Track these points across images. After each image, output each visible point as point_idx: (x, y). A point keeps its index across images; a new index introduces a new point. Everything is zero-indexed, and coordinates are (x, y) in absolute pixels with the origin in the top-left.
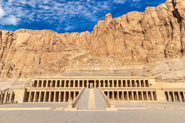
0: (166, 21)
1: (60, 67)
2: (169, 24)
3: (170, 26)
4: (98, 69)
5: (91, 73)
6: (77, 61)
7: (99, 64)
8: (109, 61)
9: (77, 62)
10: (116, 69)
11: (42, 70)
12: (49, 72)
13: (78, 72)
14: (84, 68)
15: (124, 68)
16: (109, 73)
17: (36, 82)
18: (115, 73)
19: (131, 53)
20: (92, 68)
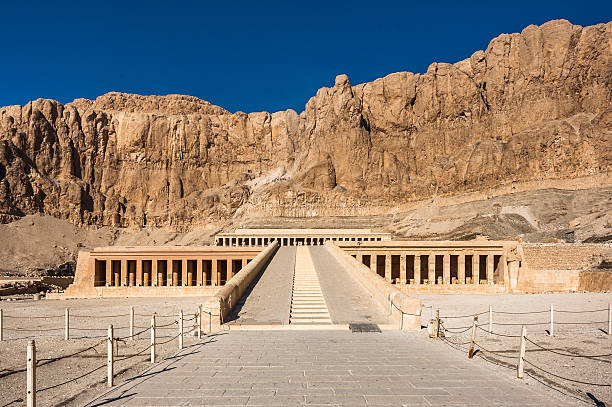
1: (233, 206)
5: (301, 221)
6: (273, 197)
7: (315, 204)
8: (335, 198)
9: (274, 200)
10: (347, 215)
12: (211, 217)
13: (275, 220)
14: (287, 213)
15: (363, 212)
16: (334, 222)
17: (221, 240)
18: (344, 223)
19: (380, 180)
20: (302, 212)
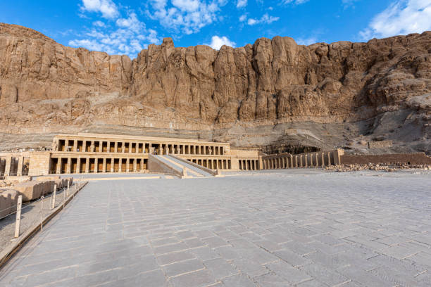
0: (243, 71)
1: (73, 114)
2: (246, 76)
3: (247, 80)
4: (151, 126)
5: (141, 131)
6: (116, 108)
7: (152, 118)
8: (168, 115)
10: (178, 128)
13: (118, 128)
14: (129, 123)
15: (189, 126)
16: (168, 132)
18: (177, 134)
20: (142, 124)
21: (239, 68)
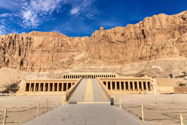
0: (138, 36)
1: (68, 65)
2: (139, 38)
3: (140, 40)
4: (94, 68)
5: (90, 70)
6: (81, 62)
7: (94, 65)
8: (100, 63)
10: (105, 68)
11: (56, 67)
13: (82, 69)
14: (86, 67)
15: (109, 67)
16: (100, 70)
18: (104, 70)
19: (114, 57)
20: (90, 67)
21: (136, 35)
